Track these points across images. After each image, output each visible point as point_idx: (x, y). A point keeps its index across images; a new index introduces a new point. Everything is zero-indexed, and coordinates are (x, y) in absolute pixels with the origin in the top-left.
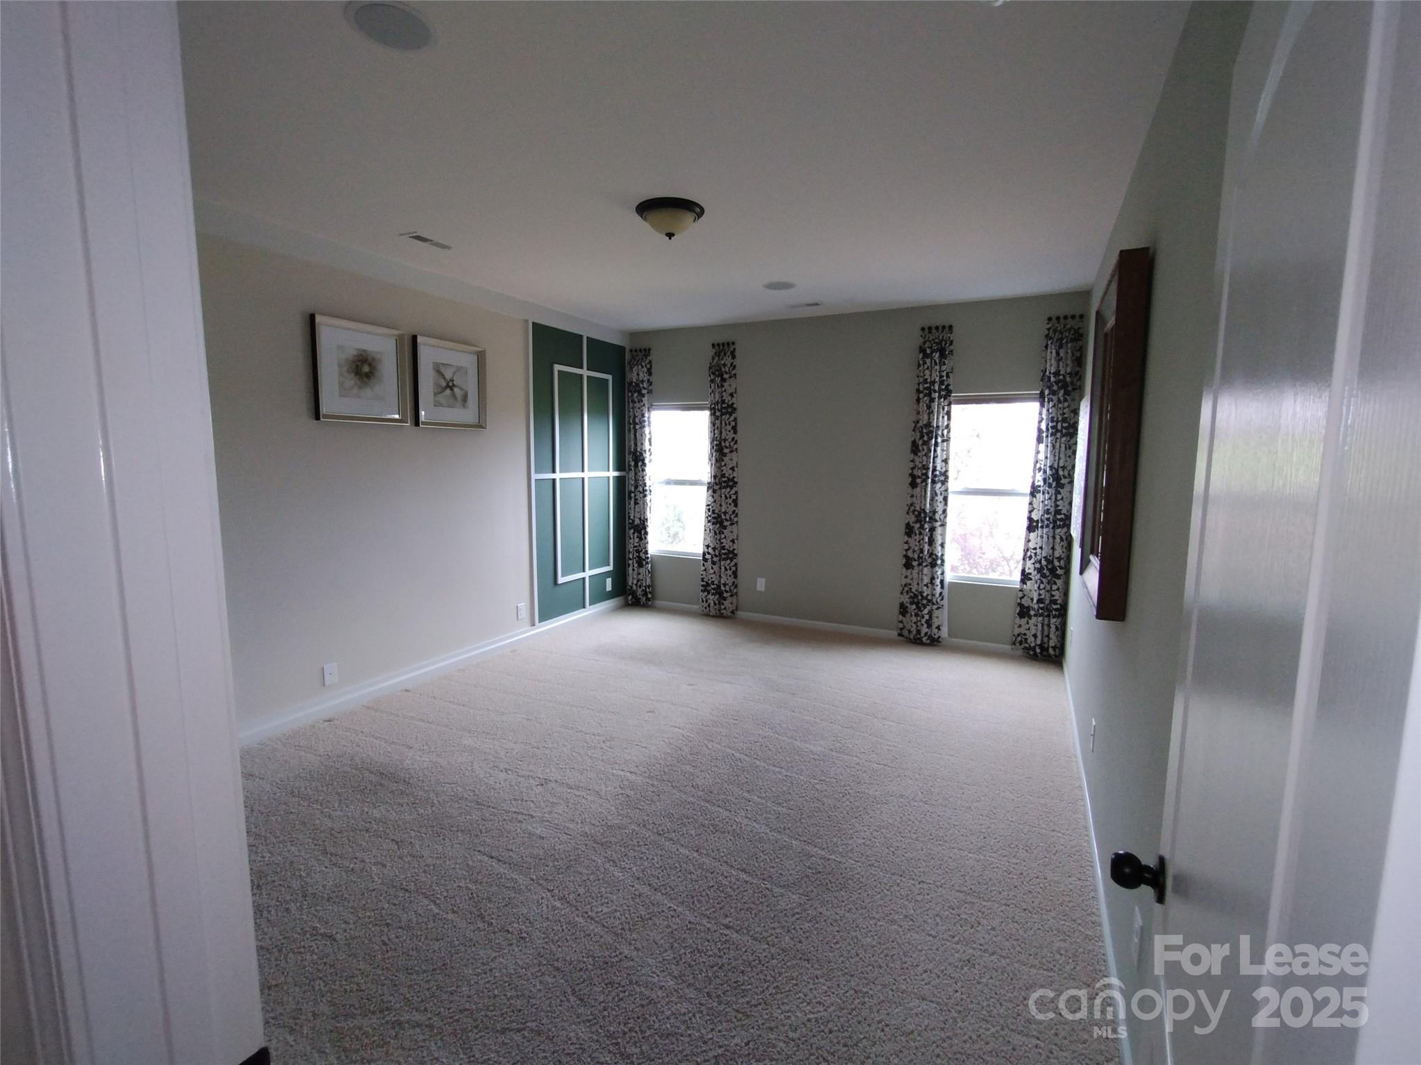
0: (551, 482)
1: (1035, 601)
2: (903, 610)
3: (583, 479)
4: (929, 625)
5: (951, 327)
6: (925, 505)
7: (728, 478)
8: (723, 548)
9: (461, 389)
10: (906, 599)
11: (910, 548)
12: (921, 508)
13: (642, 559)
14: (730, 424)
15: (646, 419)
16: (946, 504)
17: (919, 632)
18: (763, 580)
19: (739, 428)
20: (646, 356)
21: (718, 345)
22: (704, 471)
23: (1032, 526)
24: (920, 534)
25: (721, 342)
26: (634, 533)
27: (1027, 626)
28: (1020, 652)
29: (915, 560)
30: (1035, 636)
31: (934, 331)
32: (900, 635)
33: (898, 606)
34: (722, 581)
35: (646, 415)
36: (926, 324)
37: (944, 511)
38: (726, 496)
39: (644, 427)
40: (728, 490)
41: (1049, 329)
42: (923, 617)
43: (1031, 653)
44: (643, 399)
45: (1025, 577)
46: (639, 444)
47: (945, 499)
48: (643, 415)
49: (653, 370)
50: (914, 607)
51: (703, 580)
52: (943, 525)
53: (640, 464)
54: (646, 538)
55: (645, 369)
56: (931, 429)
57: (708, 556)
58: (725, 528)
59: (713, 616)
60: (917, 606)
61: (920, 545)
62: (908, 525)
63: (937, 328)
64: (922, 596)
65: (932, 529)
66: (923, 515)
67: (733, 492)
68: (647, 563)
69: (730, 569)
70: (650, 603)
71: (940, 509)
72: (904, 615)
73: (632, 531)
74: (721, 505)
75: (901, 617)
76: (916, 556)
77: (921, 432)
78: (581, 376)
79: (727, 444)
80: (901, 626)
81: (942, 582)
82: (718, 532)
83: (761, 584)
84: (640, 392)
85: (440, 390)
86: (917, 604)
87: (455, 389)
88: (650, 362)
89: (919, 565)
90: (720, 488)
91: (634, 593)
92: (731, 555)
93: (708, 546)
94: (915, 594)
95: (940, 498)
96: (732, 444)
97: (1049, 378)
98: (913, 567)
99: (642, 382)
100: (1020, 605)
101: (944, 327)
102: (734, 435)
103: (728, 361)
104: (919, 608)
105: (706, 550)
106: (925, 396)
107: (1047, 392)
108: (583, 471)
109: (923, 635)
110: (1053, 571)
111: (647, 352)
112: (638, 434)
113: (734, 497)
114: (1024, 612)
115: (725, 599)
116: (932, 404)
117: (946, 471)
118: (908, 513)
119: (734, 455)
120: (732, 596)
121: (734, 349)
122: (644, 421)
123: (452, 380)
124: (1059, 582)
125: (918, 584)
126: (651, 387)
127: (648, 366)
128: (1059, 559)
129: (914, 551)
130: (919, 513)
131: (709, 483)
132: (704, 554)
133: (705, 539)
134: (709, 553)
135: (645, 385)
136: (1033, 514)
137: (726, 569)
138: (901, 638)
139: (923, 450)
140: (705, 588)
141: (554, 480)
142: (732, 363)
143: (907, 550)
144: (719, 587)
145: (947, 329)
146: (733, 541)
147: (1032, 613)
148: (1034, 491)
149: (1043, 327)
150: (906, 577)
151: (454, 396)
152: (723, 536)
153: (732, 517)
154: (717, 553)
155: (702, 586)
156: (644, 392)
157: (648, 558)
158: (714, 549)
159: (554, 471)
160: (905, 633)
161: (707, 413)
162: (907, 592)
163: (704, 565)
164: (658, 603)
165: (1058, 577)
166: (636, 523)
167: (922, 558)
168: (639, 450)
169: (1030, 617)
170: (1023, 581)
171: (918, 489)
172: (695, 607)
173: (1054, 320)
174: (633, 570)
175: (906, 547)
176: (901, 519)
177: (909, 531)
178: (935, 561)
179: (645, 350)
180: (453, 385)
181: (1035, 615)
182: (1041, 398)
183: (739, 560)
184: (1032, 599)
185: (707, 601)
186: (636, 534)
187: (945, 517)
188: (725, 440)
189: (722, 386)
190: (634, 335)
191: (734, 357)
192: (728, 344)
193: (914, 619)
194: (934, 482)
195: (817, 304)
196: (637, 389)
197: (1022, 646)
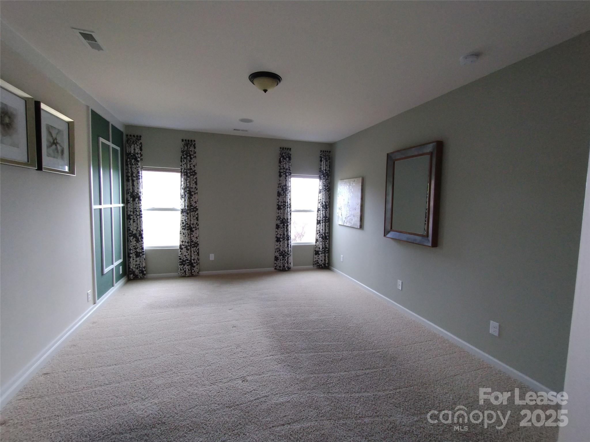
0: (99, 210)
1: (321, 248)
2: (276, 259)
3: (111, 208)
4: (288, 263)
5: (290, 149)
6: (285, 216)
7: (194, 207)
8: (192, 241)
9: (61, 146)
10: (277, 254)
11: (278, 233)
12: (283, 218)
13: (139, 253)
14: (194, 180)
15: (140, 174)
16: (291, 216)
17: (284, 266)
18: (213, 255)
19: (198, 183)
20: (139, 140)
21: (186, 140)
22: (179, 204)
23: (318, 222)
24: (283, 228)
25: (187, 139)
26: (133, 239)
27: (318, 258)
28: (315, 267)
29: (281, 238)
30: (322, 261)
31: (284, 149)
32: (275, 269)
33: (274, 257)
34: (192, 258)
35: (140, 172)
36: (282, 147)
37: (290, 218)
38: (193, 216)
39: (139, 179)
40: (194, 212)
41: (321, 154)
42: (286, 260)
43: (321, 267)
44: (138, 163)
45: (317, 240)
46: (136, 188)
47: (291, 214)
48: (138, 173)
49: (143, 148)
50: (282, 257)
51: (180, 259)
52: (290, 224)
53: (137, 199)
54: (142, 241)
55: (138, 147)
56: (286, 187)
57: (182, 247)
58: (193, 231)
59: (189, 276)
60: (283, 256)
61: (283, 232)
62: (277, 225)
63: (286, 148)
64: (285, 252)
65: (287, 226)
66: (284, 220)
67: (196, 213)
68: (143, 254)
69: (196, 252)
70: (145, 276)
71: (289, 218)
72: (277, 261)
73: (132, 237)
74: (190, 220)
75: (275, 262)
76: (282, 237)
77: (283, 188)
78: (109, 146)
79: (193, 190)
80: (275, 265)
81: (291, 245)
82: (189, 234)
83: (212, 257)
84: (136, 159)
85: (50, 144)
86: (283, 255)
87: (58, 146)
88: (141, 143)
89: (283, 240)
90: (190, 212)
91: (133, 273)
92: (196, 245)
93: (182, 242)
94: (282, 252)
95: (289, 214)
96: (195, 190)
97: (323, 171)
98: (280, 241)
99: (138, 154)
100: (316, 251)
101: (288, 149)
102: (196, 186)
103: (192, 149)
104: (284, 257)
105: (182, 244)
106: (284, 174)
107: (322, 176)
108: (111, 204)
109: (286, 267)
110: (326, 237)
111: (139, 138)
112: (135, 183)
113: (196, 216)
114: (317, 253)
115: (194, 267)
116: (286, 178)
117: (290, 203)
118: (277, 220)
119: (196, 196)
120: (197, 265)
121: (195, 144)
122: (139, 176)
123: (56, 139)
124: (328, 241)
125: (283, 248)
126: (142, 157)
127: (140, 146)
128: (327, 233)
129: (281, 235)
130: (283, 220)
131: (182, 210)
132: (180, 246)
133: (181, 238)
134: (183, 245)
135: (139, 156)
136: (318, 218)
137: (194, 252)
138: (276, 270)
139: (284, 195)
140: (183, 263)
141: (100, 210)
142: (194, 151)
143: (277, 235)
144: (191, 261)
145: (289, 149)
146: (197, 238)
147: (320, 253)
148: (319, 210)
149: (318, 154)
150: (277, 245)
151: (57, 149)
152: (192, 236)
153: (196, 226)
154: (189, 244)
155: (180, 262)
156: (139, 159)
157: (143, 252)
158: (188, 243)
159: (100, 204)
160: (278, 268)
161: (179, 174)
162: (278, 252)
163: (181, 251)
164: (149, 275)
165: (327, 239)
166: (134, 233)
167: (284, 237)
168: (136, 191)
169: (319, 254)
170: (316, 242)
171: (282, 211)
172: (176, 274)
173: (322, 152)
174: (133, 259)
175: (276, 233)
176: (273, 222)
177: (278, 227)
178: (288, 238)
179: (137, 136)
180: (57, 142)
181: (321, 253)
182: (320, 178)
183: (200, 247)
184: (320, 248)
185: (183, 270)
186: (134, 239)
187: (291, 221)
188: (192, 188)
189: (191, 161)
190: (128, 127)
191: (195, 148)
192: (191, 141)
193: (282, 261)
194: (287, 208)
195: (247, 131)
196: (134, 157)
197: (317, 265)
